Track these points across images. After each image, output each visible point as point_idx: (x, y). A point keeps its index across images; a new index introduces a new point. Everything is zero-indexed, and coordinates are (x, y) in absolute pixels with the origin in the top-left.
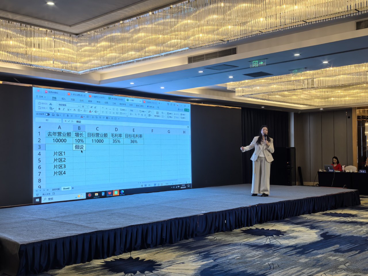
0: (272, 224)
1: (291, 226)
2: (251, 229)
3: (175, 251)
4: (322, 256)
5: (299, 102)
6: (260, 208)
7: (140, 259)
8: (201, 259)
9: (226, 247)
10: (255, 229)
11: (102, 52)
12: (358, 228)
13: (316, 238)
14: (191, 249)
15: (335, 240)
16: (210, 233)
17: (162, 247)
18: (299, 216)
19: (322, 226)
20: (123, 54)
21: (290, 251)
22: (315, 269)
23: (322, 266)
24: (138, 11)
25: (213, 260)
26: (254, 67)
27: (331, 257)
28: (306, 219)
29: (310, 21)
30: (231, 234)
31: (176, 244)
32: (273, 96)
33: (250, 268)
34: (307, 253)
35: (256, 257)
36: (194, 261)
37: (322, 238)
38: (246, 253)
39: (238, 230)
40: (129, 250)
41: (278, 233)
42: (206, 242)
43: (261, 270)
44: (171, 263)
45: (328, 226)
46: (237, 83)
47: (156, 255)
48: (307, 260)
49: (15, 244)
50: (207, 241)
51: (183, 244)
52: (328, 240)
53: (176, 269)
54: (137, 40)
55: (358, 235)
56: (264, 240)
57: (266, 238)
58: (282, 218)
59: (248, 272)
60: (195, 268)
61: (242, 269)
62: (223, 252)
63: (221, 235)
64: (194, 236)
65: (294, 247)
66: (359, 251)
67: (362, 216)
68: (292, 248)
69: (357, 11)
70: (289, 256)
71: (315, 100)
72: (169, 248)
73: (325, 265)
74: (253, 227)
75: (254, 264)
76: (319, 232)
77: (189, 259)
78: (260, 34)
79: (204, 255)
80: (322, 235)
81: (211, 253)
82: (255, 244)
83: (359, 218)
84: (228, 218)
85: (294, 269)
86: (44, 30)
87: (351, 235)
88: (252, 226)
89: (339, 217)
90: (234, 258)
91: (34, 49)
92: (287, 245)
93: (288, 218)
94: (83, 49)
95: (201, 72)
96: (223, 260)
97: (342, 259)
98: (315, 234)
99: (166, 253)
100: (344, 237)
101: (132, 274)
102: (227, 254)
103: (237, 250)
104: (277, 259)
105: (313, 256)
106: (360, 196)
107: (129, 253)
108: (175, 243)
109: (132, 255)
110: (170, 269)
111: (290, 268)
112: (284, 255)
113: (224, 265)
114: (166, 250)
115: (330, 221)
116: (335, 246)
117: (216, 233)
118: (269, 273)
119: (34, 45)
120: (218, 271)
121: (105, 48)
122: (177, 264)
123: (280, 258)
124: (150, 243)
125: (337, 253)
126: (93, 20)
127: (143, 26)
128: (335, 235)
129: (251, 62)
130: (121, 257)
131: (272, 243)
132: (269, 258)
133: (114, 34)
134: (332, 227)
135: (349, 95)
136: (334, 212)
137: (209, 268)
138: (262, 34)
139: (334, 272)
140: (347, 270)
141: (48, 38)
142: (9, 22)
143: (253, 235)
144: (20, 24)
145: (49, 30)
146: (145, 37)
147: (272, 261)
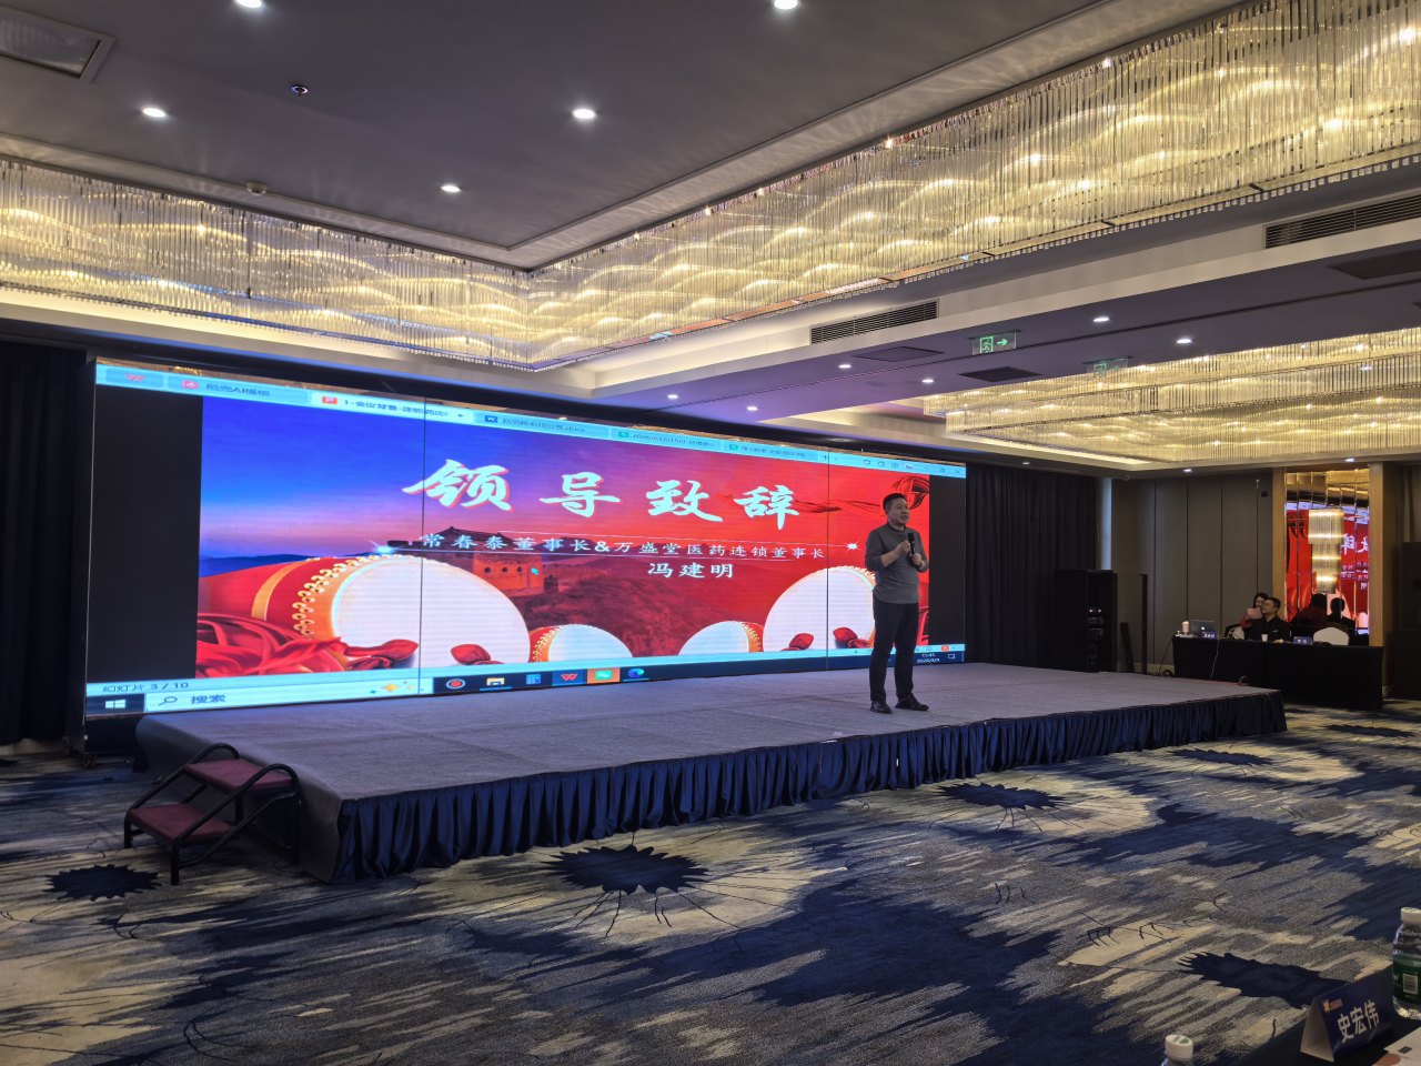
0: (1027, 773)
1: (1080, 783)
2: (966, 785)
4: (1151, 871)
5: (1121, 451)
6: (997, 729)
7: (653, 853)
8: (816, 862)
9: (889, 833)
10: (979, 785)
11: (587, 315)
12: (1269, 797)
13: (1144, 818)
14: (793, 831)
15: (1199, 828)
16: (853, 792)
17: (720, 822)
18: (1107, 754)
19: (1167, 788)
20: (635, 318)
21: (1065, 852)
22: (1124, 909)
23: (1147, 900)
24: (675, 206)
25: (845, 866)
26: (984, 354)
27: (1176, 877)
28: (1126, 763)
29: (1124, 220)
30: (910, 796)
31: (756, 816)
32: (1050, 435)
33: (942, 894)
34: (1110, 862)
35: (966, 866)
36: (793, 865)
37: (1161, 821)
38: (940, 854)
39: (931, 788)
40: (633, 826)
41: (1040, 801)
42: (839, 816)
43: (971, 904)
44: (733, 867)
45: (1183, 786)
46: (951, 397)
47: (698, 844)
48: (1107, 881)
49: (328, 797)
50: (840, 812)
51: (777, 816)
52: (1176, 828)
53: (742, 887)
54: (669, 284)
55: (1265, 817)
56: (1000, 819)
57: (1003, 813)
58: (1058, 760)
59: (936, 906)
60: (791, 885)
61: (921, 896)
62: (878, 846)
63: (883, 799)
64: (810, 797)
65: (1076, 841)
66: (1261, 863)
67: (1286, 764)
68: (1071, 845)
69: (1257, 191)
70: (1060, 865)
71: (1168, 446)
73: (1157, 898)
74: (974, 782)
75: (957, 883)
76: (1155, 803)
77: (782, 861)
78: (987, 261)
79: (826, 850)
80: (1161, 813)
81: (844, 846)
82: (971, 827)
83: (1276, 769)
84: (904, 754)
85: (1067, 904)
86: (448, 259)
87: (1244, 814)
88: (970, 775)
89: (1220, 762)
90: (904, 865)
91: (419, 308)
92: (1059, 836)
93: (1075, 758)
94: (541, 308)
95: (845, 367)
96: (874, 867)
97: (1209, 885)
98: (1142, 807)
99: (727, 840)
100: (1224, 819)
101: (623, 893)
102: (888, 852)
103: (918, 842)
104: (1024, 873)
105: (1128, 869)
106: (1287, 707)
107: (630, 834)
108: (756, 813)
109: (635, 840)
110: (726, 885)
111: (1054, 901)
112: (1043, 863)
113: (874, 882)
114: (727, 831)
115: (1192, 774)
116: (1196, 845)
117: (871, 793)
118: (994, 912)
119: (420, 297)
120: (853, 898)
121: (593, 305)
122: (748, 871)
123: (1032, 872)
124: (688, 811)
125: (1198, 866)
126: (563, 233)
127: (687, 247)
129: (976, 341)
130: (606, 845)
131: (1019, 826)
132: (1002, 870)
133: (615, 269)
134: (1194, 792)
135: (1263, 436)
136: (1207, 750)
138: (992, 259)
139: (1180, 922)
140: (1219, 916)
141: (457, 281)
142: (357, 240)
143: (969, 802)
144: (385, 244)
145: (458, 261)
146: (689, 274)
147: (1008, 880)
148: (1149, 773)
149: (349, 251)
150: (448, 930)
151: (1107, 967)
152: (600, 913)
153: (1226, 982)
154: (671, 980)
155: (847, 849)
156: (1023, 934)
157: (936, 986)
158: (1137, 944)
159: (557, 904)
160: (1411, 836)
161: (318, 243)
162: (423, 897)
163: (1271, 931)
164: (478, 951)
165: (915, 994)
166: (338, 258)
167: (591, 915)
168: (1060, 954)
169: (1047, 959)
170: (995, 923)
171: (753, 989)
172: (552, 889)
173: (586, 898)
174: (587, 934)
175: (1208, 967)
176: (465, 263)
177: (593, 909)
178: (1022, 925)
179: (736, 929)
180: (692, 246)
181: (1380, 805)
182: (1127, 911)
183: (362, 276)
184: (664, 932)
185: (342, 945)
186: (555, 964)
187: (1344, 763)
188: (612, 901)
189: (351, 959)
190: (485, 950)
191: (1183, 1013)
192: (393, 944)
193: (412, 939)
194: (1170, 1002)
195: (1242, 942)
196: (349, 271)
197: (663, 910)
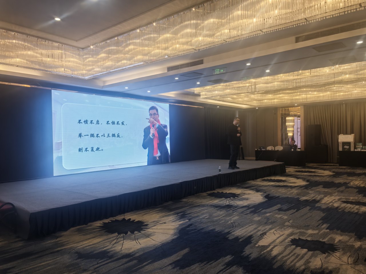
0: (228, 188)
1: (242, 190)
2: (214, 193)
3: (159, 213)
4: (270, 214)
5: (243, 103)
7: (131, 220)
8: (179, 219)
9: (197, 208)
10: (217, 192)
11: (102, 62)
12: (290, 191)
13: (262, 199)
14: (171, 210)
15: (277, 201)
16: (185, 196)
17: (149, 209)
18: (246, 181)
19: (264, 190)
20: (117, 63)
21: (246, 210)
23: (272, 223)
24: (128, 28)
25: (188, 220)
26: (217, 74)
27: (277, 216)
28: (252, 184)
29: (266, 30)
30: (199, 197)
31: (159, 206)
32: (226, 99)
33: (217, 226)
34: (258, 212)
35: (221, 217)
36: (173, 221)
37: (267, 199)
38: (213, 214)
39: (205, 194)
40: (123, 212)
41: (234, 196)
43: (226, 228)
44: (156, 223)
45: (268, 189)
46: (202, 88)
47: (143, 217)
48: (260, 218)
50: (182, 203)
52: (271, 201)
53: (159, 229)
54: (128, 52)
55: (291, 196)
56: (225, 202)
57: (226, 200)
59: (216, 230)
60: (174, 227)
61: (211, 227)
62: (195, 213)
63: (193, 198)
65: (247, 207)
66: (296, 210)
67: (290, 181)
68: (246, 208)
69: (306, 21)
70: (246, 214)
71: (254, 102)
72: (154, 210)
73: (274, 222)
74: (215, 191)
75: (220, 222)
76: (263, 194)
77: (170, 220)
79: (181, 215)
80: (266, 197)
81: (186, 213)
82: (219, 205)
83: (288, 183)
85: (252, 226)
86: (57, 44)
89: (274, 182)
90: (204, 218)
91: (49, 59)
93: (238, 183)
94: (87, 60)
95: (177, 78)
96: (196, 219)
97: (285, 217)
98: (260, 196)
99: (152, 214)
101: (124, 235)
102: (199, 214)
103: (206, 211)
104: (237, 218)
105: (263, 214)
106: (286, 166)
107: (123, 215)
109: (125, 217)
110: (154, 229)
111: (248, 226)
112: (241, 214)
113: (197, 224)
114: (151, 211)
115: (269, 185)
116: (278, 206)
117: (189, 197)
118: (233, 230)
119: (48, 56)
120: (192, 230)
121: (104, 59)
122: (160, 224)
123: (239, 217)
124: (140, 206)
125: (281, 212)
127: (133, 41)
128: (275, 197)
129: (214, 70)
130: (116, 219)
131: (231, 204)
132: (230, 217)
133: (110, 48)
134: (271, 190)
135: (277, 99)
136: (269, 179)
137: (185, 227)
139: (283, 229)
140: (292, 226)
141: (60, 51)
142: (27, 37)
143: (215, 197)
144: (36, 39)
145: (60, 45)
146: (134, 49)
147: (234, 220)
148: (258, 186)
149: (24, 41)
150: (69, 253)
151: (269, 245)
152: (118, 242)
153: (303, 247)
154: (144, 264)
155: (187, 214)
156: (243, 237)
157: (225, 257)
158: (275, 237)
159: (104, 240)
160: (328, 199)
161: (14, 38)
162: (59, 242)
163: (307, 230)
164: (80, 260)
165: (219, 260)
166: (21, 43)
167: (115, 243)
168: (255, 243)
169: (252, 244)
170: (234, 234)
171: (170, 264)
172: (101, 235)
173: (113, 237)
174: (115, 250)
175: (296, 243)
176: (62, 45)
177: (115, 241)
178: (242, 234)
179: (161, 243)
180: (135, 41)
181: (317, 191)
182: (268, 227)
183: (29, 49)
184: (138, 247)
185: (32, 262)
186: (106, 262)
187: (303, 180)
188: (121, 238)
189: (36, 267)
190: (82, 259)
191: (295, 259)
192: (50, 260)
193: (57, 258)
194: (291, 255)
195: (302, 234)
196: (25, 47)
197: (137, 239)
